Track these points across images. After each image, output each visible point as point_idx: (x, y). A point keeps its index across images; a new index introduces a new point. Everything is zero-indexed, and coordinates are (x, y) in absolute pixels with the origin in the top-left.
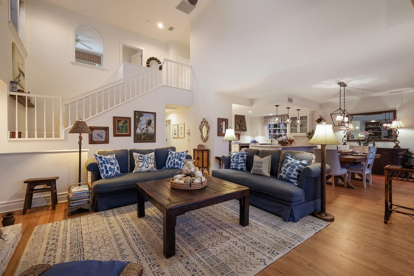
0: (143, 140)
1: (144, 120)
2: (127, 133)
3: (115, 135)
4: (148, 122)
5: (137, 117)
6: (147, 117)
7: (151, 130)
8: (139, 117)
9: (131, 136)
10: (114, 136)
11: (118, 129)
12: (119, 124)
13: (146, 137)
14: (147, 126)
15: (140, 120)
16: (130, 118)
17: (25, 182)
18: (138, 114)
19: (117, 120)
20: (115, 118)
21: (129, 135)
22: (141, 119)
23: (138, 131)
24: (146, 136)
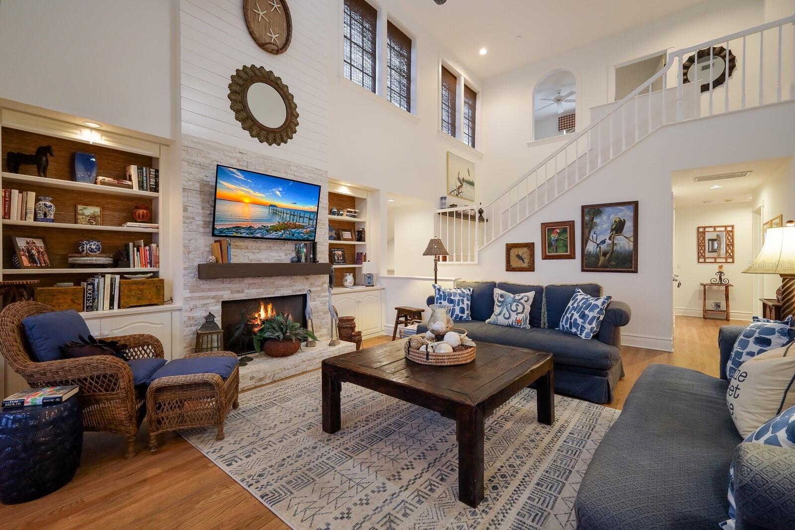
0: (601, 267)
1: (604, 223)
2: (567, 252)
3: (546, 257)
4: (614, 226)
5: (587, 218)
6: (612, 216)
7: (623, 243)
8: (593, 218)
9: (575, 259)
10: (543, 259)
11: (550, 245)
12: (552, 235)
13: (609, 260)
14: (612, 234)
15: (596, 224)
16: (573, 222)
17: (396, 309)
18: (591, 212)
19: (548, 229)
20: (544, 225)
21: (572, 256)
22: (597, 220)
23: (591, 247)
24: (609, 258)
